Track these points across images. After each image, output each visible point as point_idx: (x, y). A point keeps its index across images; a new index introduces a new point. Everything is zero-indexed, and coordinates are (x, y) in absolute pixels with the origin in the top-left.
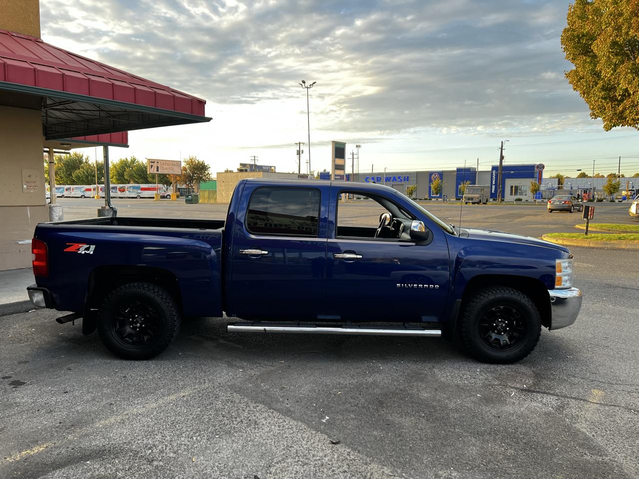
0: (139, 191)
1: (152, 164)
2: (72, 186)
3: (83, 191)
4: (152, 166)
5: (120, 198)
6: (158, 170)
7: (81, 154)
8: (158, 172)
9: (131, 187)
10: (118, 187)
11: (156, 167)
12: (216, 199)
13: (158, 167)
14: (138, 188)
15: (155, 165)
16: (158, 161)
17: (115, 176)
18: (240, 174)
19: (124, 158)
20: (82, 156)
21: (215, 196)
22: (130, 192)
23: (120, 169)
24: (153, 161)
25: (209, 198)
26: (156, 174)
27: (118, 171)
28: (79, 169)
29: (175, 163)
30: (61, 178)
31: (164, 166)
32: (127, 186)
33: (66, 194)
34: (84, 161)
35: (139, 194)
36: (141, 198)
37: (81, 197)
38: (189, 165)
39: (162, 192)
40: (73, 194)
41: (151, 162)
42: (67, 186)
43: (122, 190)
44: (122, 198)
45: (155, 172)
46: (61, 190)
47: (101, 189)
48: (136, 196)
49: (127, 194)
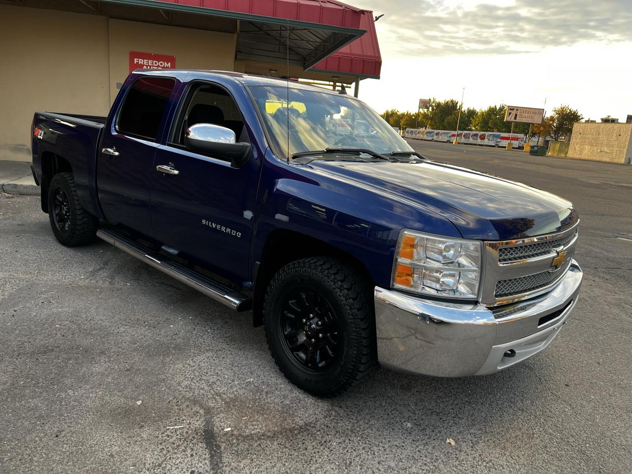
0: (499, 140)
1: (511, 111)
2: (441, 131)
3: (450, 137)
4: (510, 114)
5: (480, 145)
6: (515, 118)
7: (456, 101)
8: (515, 120)
9: (491, 135)
10: (479, 134)
11: (514, 115)
12: (567, 153)
13: (516, 115)
14: (498, 137)
15: (514, 112)
16: (517, 109)
17: (481, 123)
18: (603, 125)
19: (493, 106)
20: (457, 103)
21: (567, 149)
22: (489, 140)
23: (487, 117)
24: (512, 108)
25: (560, 151)
26: (512, 122)
27: (484, 118)
28: (451, 115)
29: (537, 111)
30: (435, 123)
31: (523, 115)
32: (487, 133)
33: (435, 138)
34: (458, 108)
35: (498, 143)
36: (499, 147)
37: (447, 142)
38: (559, 114)
39: (522, 143)
40: (440, 138)
41: (510, 109)
42: (438, 131)
43: (482, 137)
44: (482, 145)
45: (513, 120)
46: (432, 134)
47: (464, 135)
48: (494, 145)
49: (486, 142)
